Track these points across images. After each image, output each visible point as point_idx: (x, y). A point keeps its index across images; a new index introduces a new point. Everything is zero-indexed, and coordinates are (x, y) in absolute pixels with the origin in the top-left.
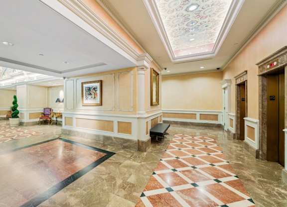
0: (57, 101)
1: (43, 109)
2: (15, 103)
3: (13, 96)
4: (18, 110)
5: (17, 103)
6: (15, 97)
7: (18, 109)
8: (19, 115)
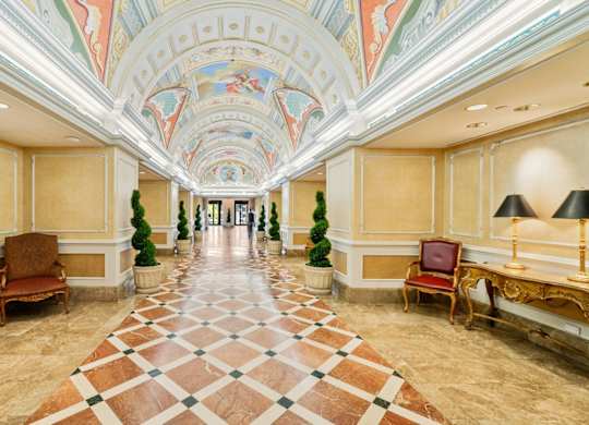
0: (502, 212)
1: (417, 243)
2: (319, 215)
3: (315, 194)
4: (327, 241)
5: (327, 216)
6: (320, 198)
7: (328, 236)
8: (330, 257)
